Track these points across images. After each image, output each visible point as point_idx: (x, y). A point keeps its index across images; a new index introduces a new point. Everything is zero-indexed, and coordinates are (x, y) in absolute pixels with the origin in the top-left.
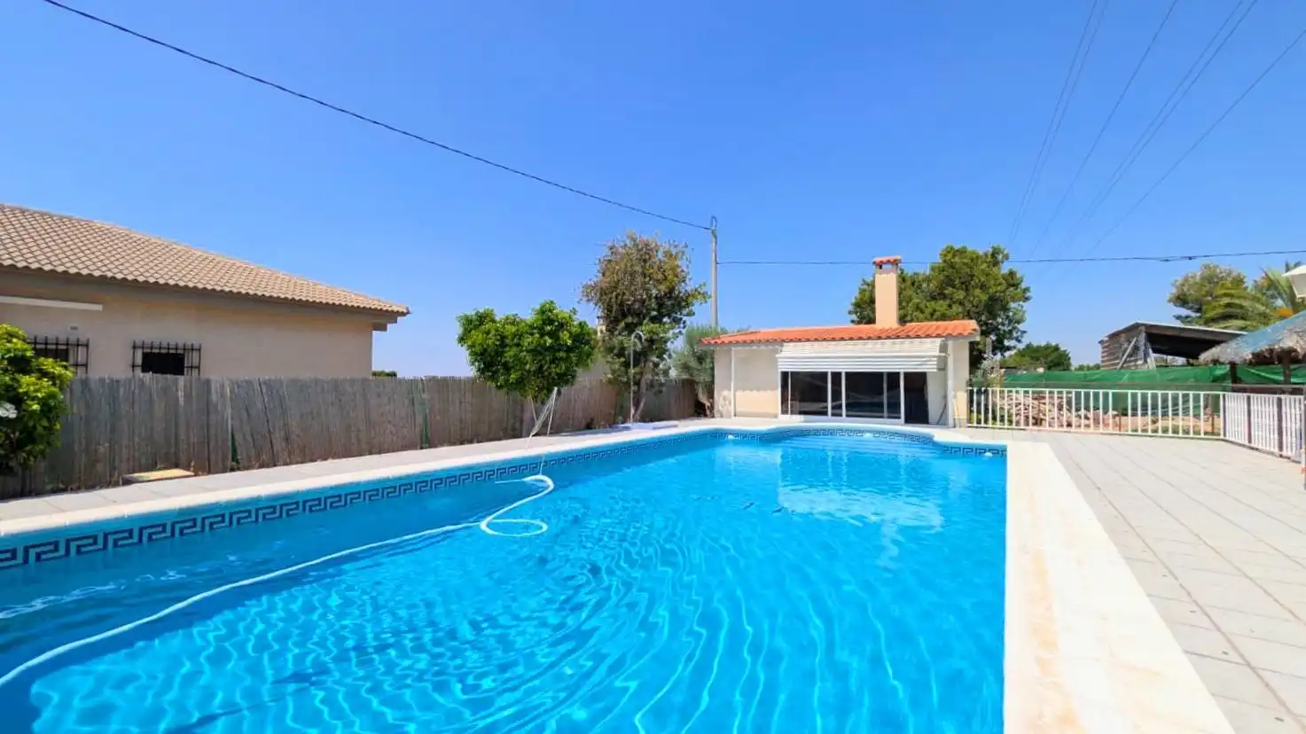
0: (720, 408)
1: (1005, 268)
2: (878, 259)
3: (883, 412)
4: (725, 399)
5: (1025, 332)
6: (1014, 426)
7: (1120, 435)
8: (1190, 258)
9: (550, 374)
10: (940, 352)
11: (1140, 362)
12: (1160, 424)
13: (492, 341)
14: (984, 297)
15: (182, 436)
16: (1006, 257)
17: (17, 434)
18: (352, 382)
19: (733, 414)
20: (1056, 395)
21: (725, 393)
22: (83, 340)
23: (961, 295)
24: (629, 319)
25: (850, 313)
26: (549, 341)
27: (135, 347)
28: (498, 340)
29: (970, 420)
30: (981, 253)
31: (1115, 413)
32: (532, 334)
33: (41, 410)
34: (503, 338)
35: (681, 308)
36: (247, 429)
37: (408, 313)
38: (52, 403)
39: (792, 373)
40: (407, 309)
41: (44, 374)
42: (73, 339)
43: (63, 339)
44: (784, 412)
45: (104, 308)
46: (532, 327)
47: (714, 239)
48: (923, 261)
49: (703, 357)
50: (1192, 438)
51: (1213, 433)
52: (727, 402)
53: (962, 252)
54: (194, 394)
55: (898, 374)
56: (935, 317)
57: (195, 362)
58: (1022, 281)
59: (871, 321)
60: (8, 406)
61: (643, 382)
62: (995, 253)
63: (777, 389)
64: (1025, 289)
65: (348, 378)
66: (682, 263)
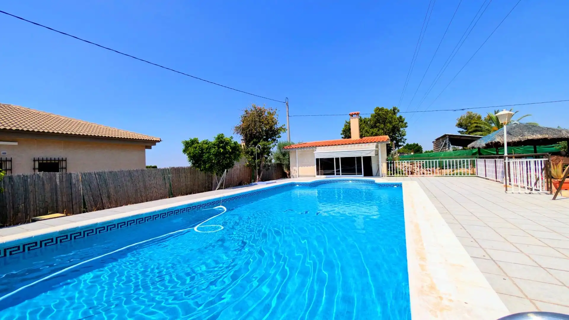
0: (293, 174)
1: (398, 115)
2: (351, 113)
3: (355, 172)
4: (294, 170)
5: (406, 139)
6: (404, 175)
7: (441, 176)
8: (463, 110)
9: (223, 164)
10: (376, 148)
11: (447, 149)
12: (455, 172)
13: (198, 151)
14: (391, 126)
15: (60, 198)
16: (398, 111)
18: (137, 171)
19: (298, 176)
20: (418, 163)
21: (295, 168)
22: (9, 158)
23: (382, 126)
24: (255, 140)
25: (341, 134)
26: (222, 150)
27: (34, 161)
28: (200, 151)
29: (388, 174)
30: (389, 110)
31: (439, 168)
32: (215, 148)
34: (202, 150)
35: (275, 135)
36: (90, 194)
37: (161, 141)
39: (320, 159)
40: (160, 139)
42: (4, 158)
44: (318, 174)
45: (18, 144)
46: (214, 145)
47: (287, 107)
48: (368, 114)
49: (285, 154)
50: (466, 176)
51: (473, 174)
52: (295, 172)
53: (382, 109)
54: (64, 180)
55: (360, 157)
56: (373, 135)
57: (64, 166)
58: (404, 120)
59: (350, 137)
61: (261, 165)
62: (394, 109)
63: (315, 166)
64: (405, 123)
65: (135, 169)
66: (275, 117)
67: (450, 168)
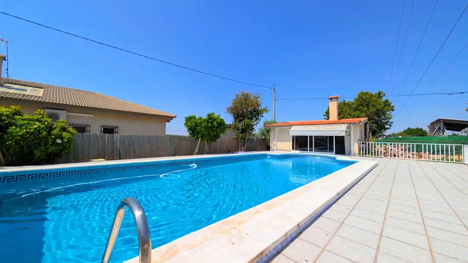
0: (272, 148)
1: (384, 99)
2: (330, 97)
3: (327, 150)
4: (273, 144)
5: (392, 122)
7: (419, 160)
8: (462, 93)
9: (211, 135)
10: (346, 129)
11: (441, 134)
13: (193, 124)
14: (375, 110)
15: (106, 150)
16: (384, 95)
17: (62, 147)
18: (153, 136)
19: (276, 150)
20: (404, 146)
21: (274, 142)
22: (89, 125)
23: (365, 109)
24: (240, 118)
25: (324, 116)
26: (210, 125)
27: (101, 127)
28: (195, 124)
29: (360, 154)
30: (374, 93)
31: (428, 153)
32: (205, 123)
33: (67, 141)
34: (197, 124)
35: (258, 115)
36: (123, 149)
37: (176, 117)
38: (70, 139)
39: (296, 136)
40: (176, 116)
41: (69, 132)
42: (86, 125)
43: (84, 124)
44: (293, 149)
45: (94, 116)
46: (205, 120)
47: (274, 92)
48: (351, 98)
49: (267, 131)
51: (459, 161)
52: (274, 146)
53: (366, 94)
54: (110, 139)
56: (355, 117)
57: (117, 131)
58: (391, 103)
59: (328, 119)
60: (60, 140)
61: (246, 139)
62: (380, 93)
63: (291, 141)
64: (392, 107)
65: (152, 135)
66: (259, 100)
67: (443, 153)
